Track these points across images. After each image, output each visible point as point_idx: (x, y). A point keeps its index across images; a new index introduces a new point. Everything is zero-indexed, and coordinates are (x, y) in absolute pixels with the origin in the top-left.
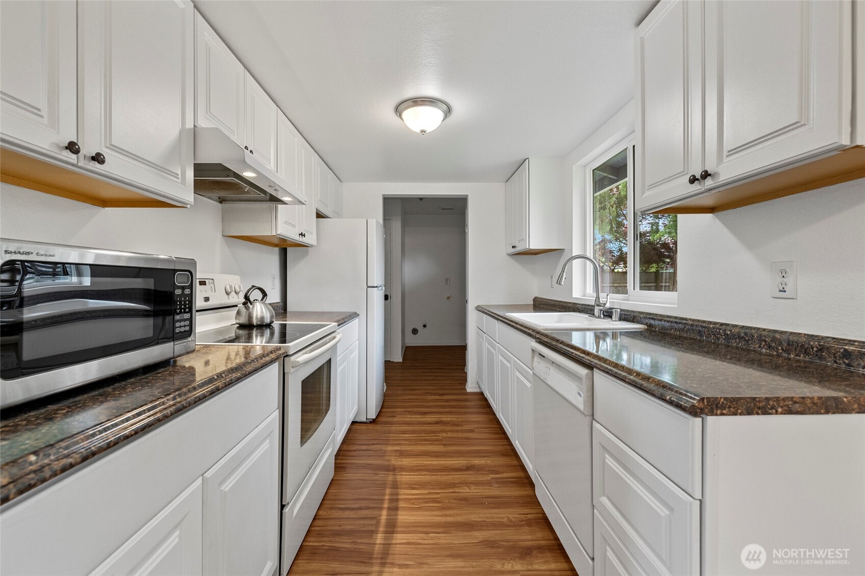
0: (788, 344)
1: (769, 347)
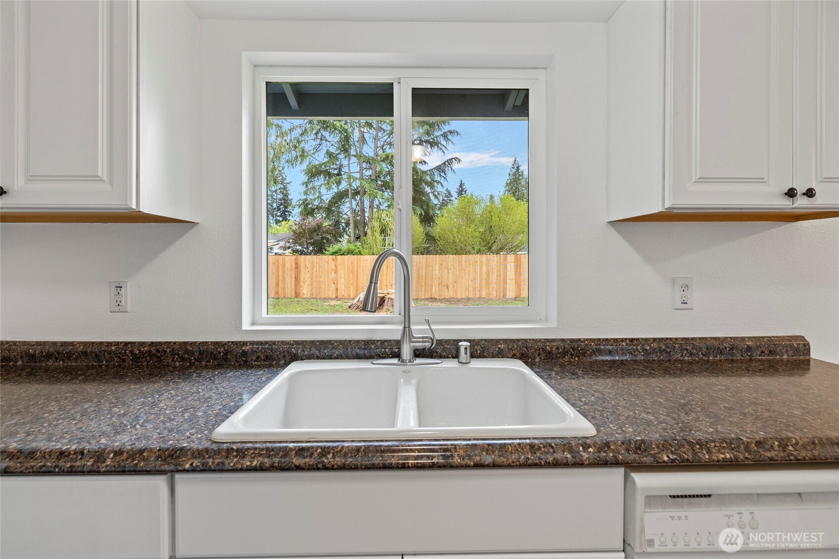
0: (707, 349)
1: (691, 355)
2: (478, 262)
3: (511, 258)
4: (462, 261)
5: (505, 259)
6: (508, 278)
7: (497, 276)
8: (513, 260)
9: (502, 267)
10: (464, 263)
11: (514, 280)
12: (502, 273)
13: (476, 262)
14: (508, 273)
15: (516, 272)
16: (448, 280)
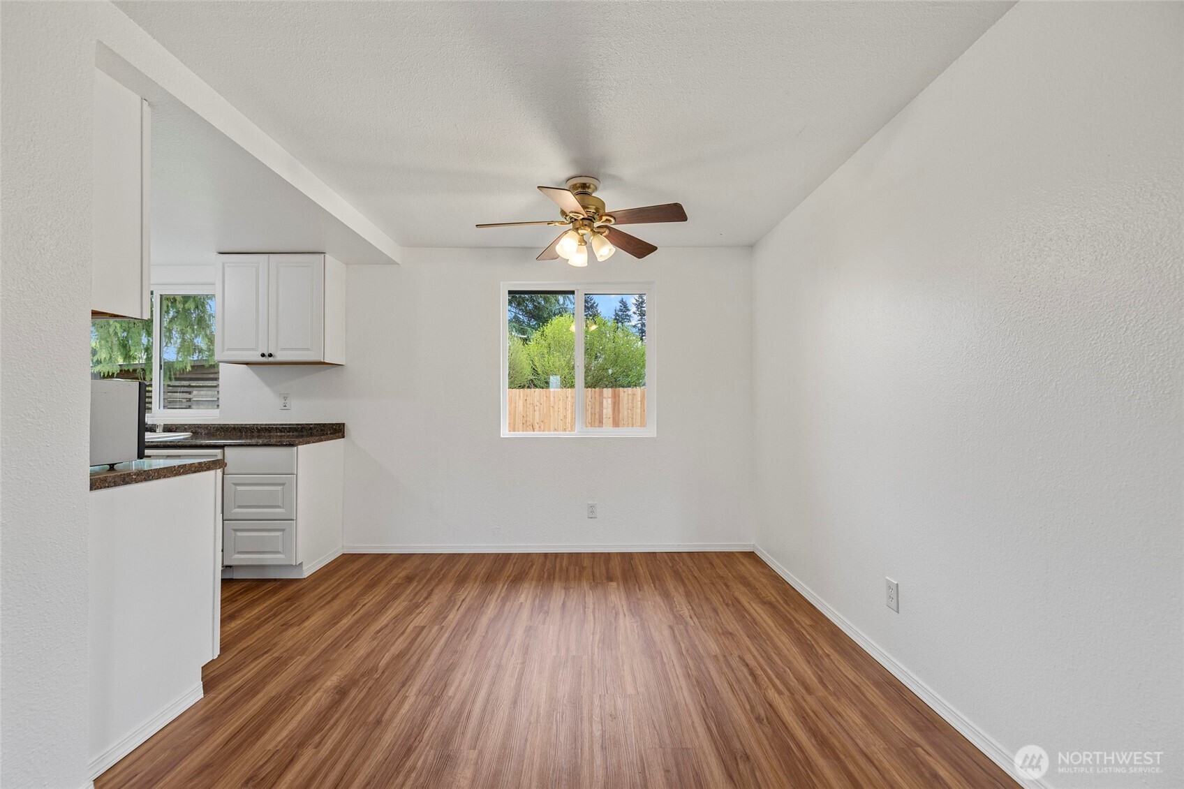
2: (570, 397)
3: (608, 392)
4: (550, 397)
5: (601, 394)
6: (604, 417)
7: (592, 415)
8: (610, 395)
9: (597, 404)
10: (552, 398)
11: (611, 419)
12: (597, 410)
13: (567, 397)
14: (605, 411)
15: (614, 410)
16: (534, 419)
